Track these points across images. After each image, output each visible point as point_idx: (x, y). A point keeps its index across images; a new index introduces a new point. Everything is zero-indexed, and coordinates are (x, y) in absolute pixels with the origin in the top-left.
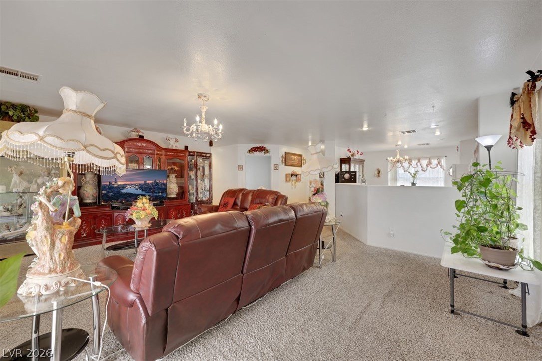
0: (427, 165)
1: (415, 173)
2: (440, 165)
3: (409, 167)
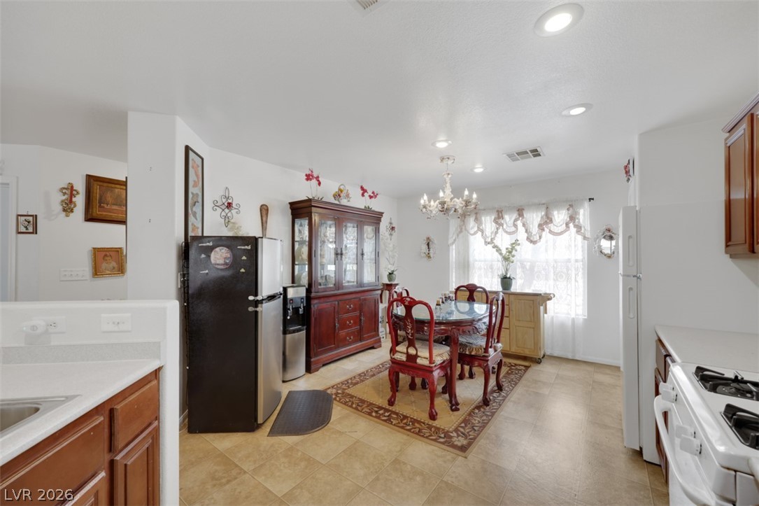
0: (541, 227)
1: (510, 247)
2: (575, 226)
3: (496, 233)
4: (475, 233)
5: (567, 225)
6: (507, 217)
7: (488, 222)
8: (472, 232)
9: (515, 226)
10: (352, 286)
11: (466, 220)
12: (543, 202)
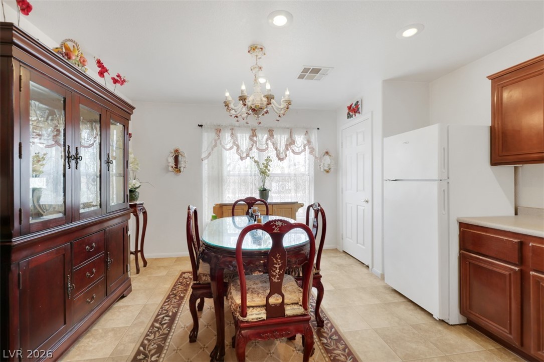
1: (265, 163)
2: (309, 148)
3: (251, 149)
4: (231, 148)
5: (304, 146)
6: (260, 136)
7: (244, 140)
8: (228, 147)
9: (267, 144)
10: (95, 212)
11: (220, 135)
12: (288, 126)
